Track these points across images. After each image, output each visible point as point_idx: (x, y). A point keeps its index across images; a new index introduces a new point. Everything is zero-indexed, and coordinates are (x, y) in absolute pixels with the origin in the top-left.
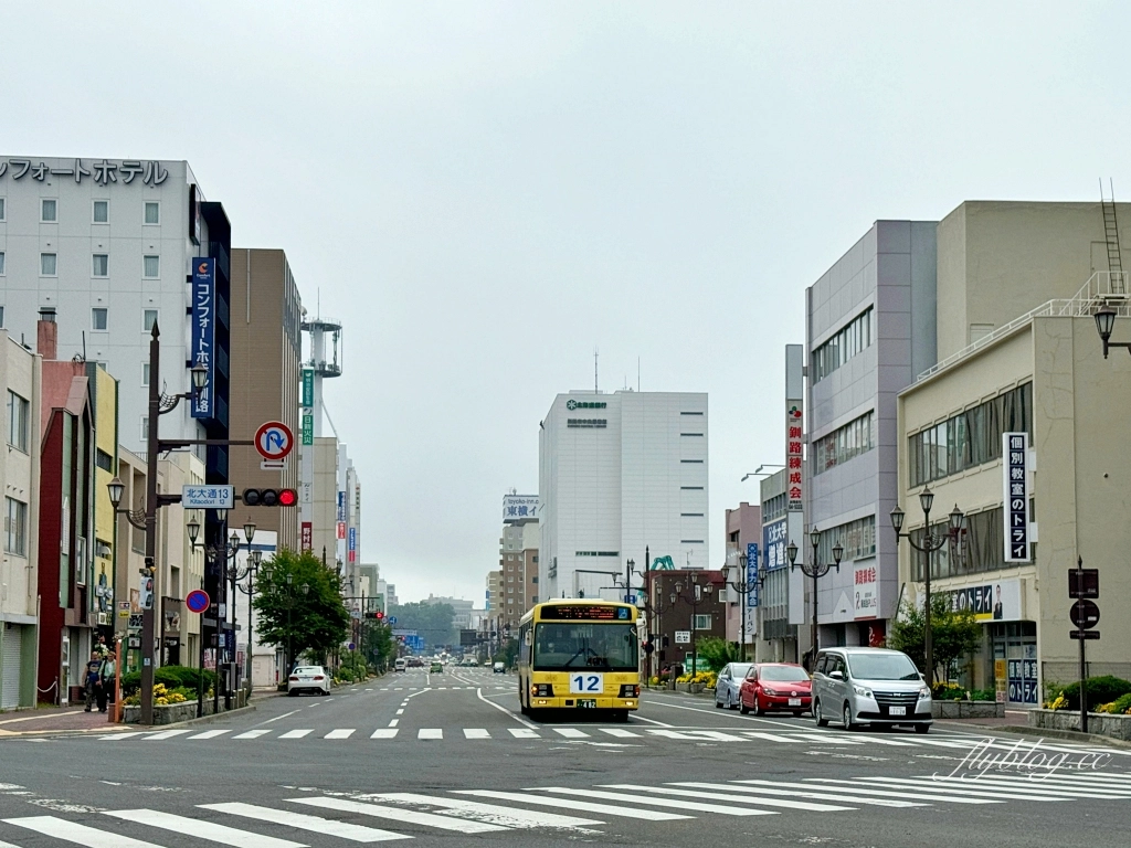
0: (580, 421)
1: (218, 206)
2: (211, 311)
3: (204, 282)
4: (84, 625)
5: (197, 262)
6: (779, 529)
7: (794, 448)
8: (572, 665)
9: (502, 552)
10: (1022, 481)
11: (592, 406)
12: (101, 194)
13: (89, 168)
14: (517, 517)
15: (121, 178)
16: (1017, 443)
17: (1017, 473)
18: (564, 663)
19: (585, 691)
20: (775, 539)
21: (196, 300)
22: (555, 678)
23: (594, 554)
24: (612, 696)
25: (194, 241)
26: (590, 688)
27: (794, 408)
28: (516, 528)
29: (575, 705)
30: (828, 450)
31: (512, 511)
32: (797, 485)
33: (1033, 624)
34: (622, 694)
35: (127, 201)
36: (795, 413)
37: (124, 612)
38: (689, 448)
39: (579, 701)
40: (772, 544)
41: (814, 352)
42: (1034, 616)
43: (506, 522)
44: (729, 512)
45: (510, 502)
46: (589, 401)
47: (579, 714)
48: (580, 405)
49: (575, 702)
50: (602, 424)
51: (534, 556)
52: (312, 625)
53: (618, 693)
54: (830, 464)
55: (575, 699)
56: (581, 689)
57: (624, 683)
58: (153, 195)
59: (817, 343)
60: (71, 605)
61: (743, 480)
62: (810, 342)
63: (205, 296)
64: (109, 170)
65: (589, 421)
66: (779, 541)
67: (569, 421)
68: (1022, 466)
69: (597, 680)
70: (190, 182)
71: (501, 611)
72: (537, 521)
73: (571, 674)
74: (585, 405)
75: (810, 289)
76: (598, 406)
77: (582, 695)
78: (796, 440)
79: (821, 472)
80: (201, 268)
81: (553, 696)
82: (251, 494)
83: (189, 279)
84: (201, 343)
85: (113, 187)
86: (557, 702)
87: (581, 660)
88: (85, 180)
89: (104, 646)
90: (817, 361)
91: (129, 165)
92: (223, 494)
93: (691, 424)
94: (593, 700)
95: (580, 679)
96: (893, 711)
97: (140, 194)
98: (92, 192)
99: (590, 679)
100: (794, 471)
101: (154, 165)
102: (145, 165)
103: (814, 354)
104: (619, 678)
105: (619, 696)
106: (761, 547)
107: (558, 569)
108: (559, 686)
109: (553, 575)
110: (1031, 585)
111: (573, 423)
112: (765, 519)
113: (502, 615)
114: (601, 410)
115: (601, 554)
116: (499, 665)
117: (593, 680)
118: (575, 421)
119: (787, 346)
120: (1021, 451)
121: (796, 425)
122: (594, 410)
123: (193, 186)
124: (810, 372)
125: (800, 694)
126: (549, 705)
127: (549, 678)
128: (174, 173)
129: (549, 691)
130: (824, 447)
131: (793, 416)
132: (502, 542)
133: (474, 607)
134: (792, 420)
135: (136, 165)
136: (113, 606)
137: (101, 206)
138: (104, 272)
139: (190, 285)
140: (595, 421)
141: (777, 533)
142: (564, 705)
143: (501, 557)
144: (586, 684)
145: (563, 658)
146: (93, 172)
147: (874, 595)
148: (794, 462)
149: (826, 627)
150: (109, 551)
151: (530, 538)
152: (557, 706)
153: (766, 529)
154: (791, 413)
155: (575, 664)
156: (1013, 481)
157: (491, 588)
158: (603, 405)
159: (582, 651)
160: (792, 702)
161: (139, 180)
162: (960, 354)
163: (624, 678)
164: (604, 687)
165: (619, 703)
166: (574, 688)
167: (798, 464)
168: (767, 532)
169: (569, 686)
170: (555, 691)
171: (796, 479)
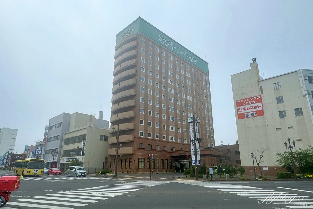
6: (39, 149)
7: (45, 139)
10: (84, 146)
16: (84, 141)
17: (84, 145)
18: (33, 168)
19: (36, 172)
29: (34, 174)
33: (83, 163)
34: (41, 173)
36: (45, 134)
38: (13, 137)
42: (83, 162)
54: (50, 141)
61: (34, 142)
62: (49, 125)
66: (38, 151)
68: (84, 144)
79: (49, 142)
87: (35, 168)
90: (50, 128)
95: (35, 170)
96: (82, 174)
110: (83, 158)
120: (85, 142)
125: (59, 172)
126: (30, 174)
127: (30, 170)
129: (30, 172)
134: (45, 135)
142: (32, 174)
147: (56, 159)
156: (83, 145)
158: (1, 129)
160: (58, 173)
162: (73, 130)
164: (39, 171)
165: (40, 174)
166: (34, 172)
167: (45, 141)
168: (36, 149)
169: (33, 171)
170: (31, 172)
171: (44, 143)
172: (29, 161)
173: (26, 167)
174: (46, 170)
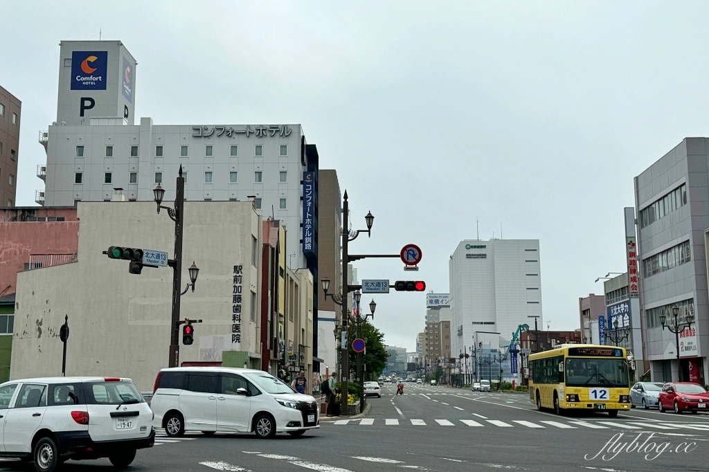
0: (472, 255)
1: (314, 146)
2: (312, 198)
3: (309, 184)
4: (275, 359)
5: (305, 174)
6: (619, 308)
7: (631, 264)
8: (589, 383)
9: (426, 323)
11: (478, 247)
12: (258, 142)
13: (253, 129)
14: (434, 305)
15: (268, 134)
18: (584, 382)
19: (598, 398)
20: (616, 313)
21: (305, 193)
22: (580, 391)
23: (482, 323)
24: (615, 402)
25: (303, 164)
26: (601, 397)
27: (631, 242)
28: (433, 310)
29: (593, 407)
30: (653, 264)
31: (431, 302)
32: (635, 283)
34: (621, 401)
35: (271, 145)
36: (630, 244)
37: (290, 352)
38: (530, 268)
39: (595, 405)
40: (614, 316)
41: (641, 212)
43: (428, 307)
44: (581, 299)
45: (430, 297)
46: (477, 245)
47: (592, 413)
48: (472, 247)
49: (593, 406)
50: (484, 256)
51: (447, 325)
52: (369, 360)
53: (618, 400)
54: (655, 272)
55: (593, 404)
56: (596, 397)
57: (622, 394)
58: (284, 141)
59: (642, 207)
60: (271, 348)
61: (596, 281)
62: (638, 205)
63: (309, 191)
64: (263, 130)
65: (477, 255)
66: (619, 314)
67: (467, 255)
69: (605, 392)
70: (302, 135)
71: (427, 353)
72: (449, 306)
73: (590, 388)
74: (475, 247)
75: (637, 178)
76: (482, 247)
77: (596, 401)
78: (633, 258)
79: (649, 275)
80: (307, 177)
81: (579, 401)
82: (399, 285)
83: (302, 182)
84: (308, 214)
85: (265, 138)
86: (582, 405)
87: (594, 381)
88: (251, 135)
89: (283, 371)
90: (642, 217)
91: (273, 127)
92: (384, 284)
93: (531, 256)
94: (604, 405)
95: (595, 391)
97: (278, 141)
98: (255, 141)
99: (601, 392)
100: (632, 275)
101: (285, 126)
102: (280, 127)
103: (641, 213)
104: (618, 391)
105: (619, 402)
106: (606, 318)
107: (463, 331)
108: (583, 396)
109: (460, 334)
111: (469, 256)
112: (608, 303)
113: (427, 356)
114: (483, 249)
115: (485, 323)
116: (433, 381)
117: (603, 392)
118: (470, 255)
119: (625, 208)
121: (632, 250)
122: (480, 249)
123: (303, 136)
124: (639, 221)
125: (704, 401)
126: (577, 407)
127: (576, 391)
128: (295, 130)
129: (577, 398)
130: (650, 263)
131: (630, 246)
132: (426, 317)
133: (407, 351)
134: (630, 248)
135: (275, 127)
136: (284, 349)
137: (259, 148)
138: (260, 180)
139: (302, 185)
140: (480, 255)
141: (617, 310)
142: (586, 407)
143: (426, 326)
144: (599, 395)
145: (584, 379)
146: (255, 131)
147: (695, 344)
148: (632, 270)
149: (656, 362)
150: (283, 319)
151: (443, 315)
152: (582, 407)
153: (609, 308)
154: (629, 244)
155: (590, 383)
157: (420, 341)
158: (485, 247)
159: (595, 375)
160: (700, 405)
161: (278, 134)
163: (621, 391)
164: (610, 396)
165: (619, 406)
166: (592, 397)
167: (634, 271)
168: (609, 309)
169: (589, 396)
170: (580, 399)
171: (634, 279)
172: (566, 355)
173: (559, 378)
174: (652, 391)
